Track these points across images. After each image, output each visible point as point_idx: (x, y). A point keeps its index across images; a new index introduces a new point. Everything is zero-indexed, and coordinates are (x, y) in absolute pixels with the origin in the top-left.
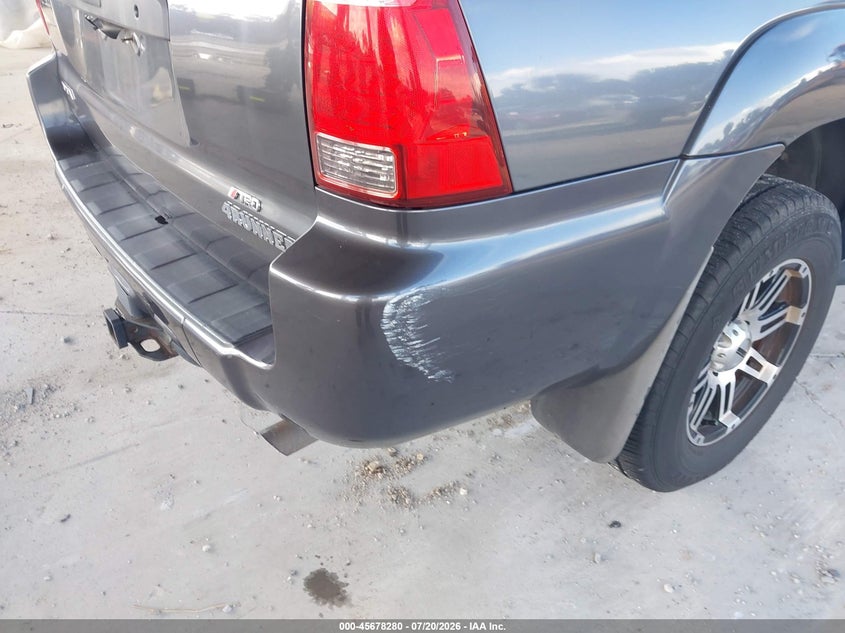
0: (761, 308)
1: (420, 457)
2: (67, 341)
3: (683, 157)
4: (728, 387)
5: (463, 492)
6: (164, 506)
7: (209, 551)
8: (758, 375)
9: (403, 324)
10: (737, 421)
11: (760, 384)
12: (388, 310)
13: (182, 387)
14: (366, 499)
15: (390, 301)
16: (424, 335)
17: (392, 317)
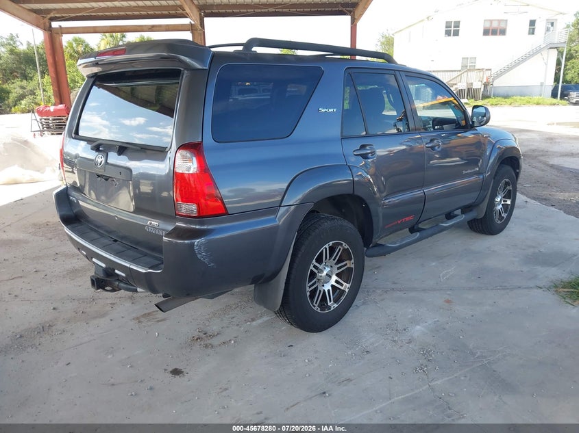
0: (334, 260)
1: (216, 334)
2: (54, 309)
3: (280, 206)
4: (329, 290)
5: (232, 342)
6: (109, 357)
7: (131, 367)
8: (342, 288)
9: (200, 248)
10: (336, 305)
11: (344, 291)
12: (196, 243)
13: (111, 320)
14: (194, 348)
15: (196, 242)
16: (206, 251)
17: (197, 246)
